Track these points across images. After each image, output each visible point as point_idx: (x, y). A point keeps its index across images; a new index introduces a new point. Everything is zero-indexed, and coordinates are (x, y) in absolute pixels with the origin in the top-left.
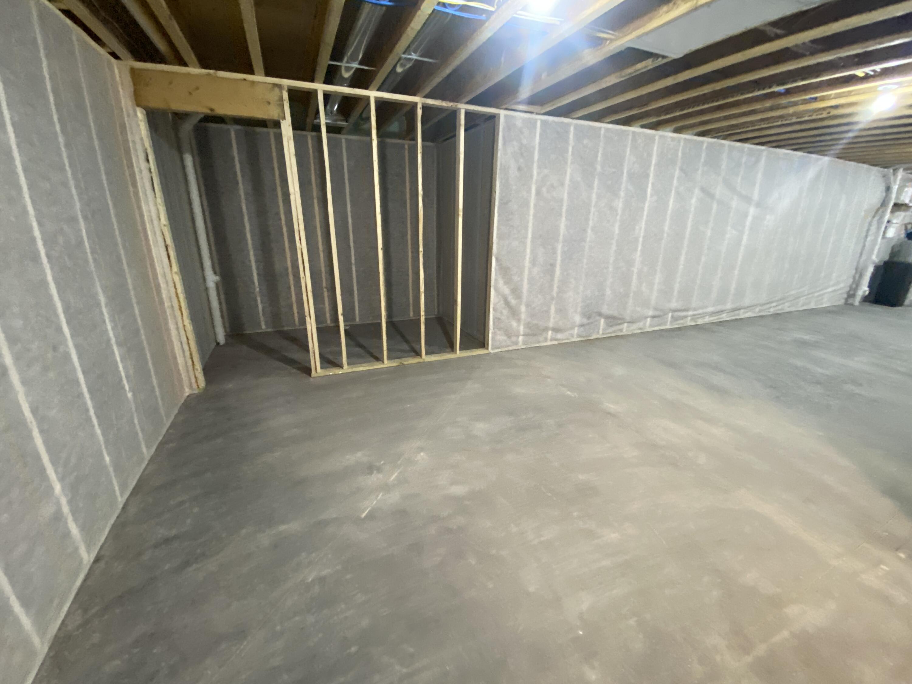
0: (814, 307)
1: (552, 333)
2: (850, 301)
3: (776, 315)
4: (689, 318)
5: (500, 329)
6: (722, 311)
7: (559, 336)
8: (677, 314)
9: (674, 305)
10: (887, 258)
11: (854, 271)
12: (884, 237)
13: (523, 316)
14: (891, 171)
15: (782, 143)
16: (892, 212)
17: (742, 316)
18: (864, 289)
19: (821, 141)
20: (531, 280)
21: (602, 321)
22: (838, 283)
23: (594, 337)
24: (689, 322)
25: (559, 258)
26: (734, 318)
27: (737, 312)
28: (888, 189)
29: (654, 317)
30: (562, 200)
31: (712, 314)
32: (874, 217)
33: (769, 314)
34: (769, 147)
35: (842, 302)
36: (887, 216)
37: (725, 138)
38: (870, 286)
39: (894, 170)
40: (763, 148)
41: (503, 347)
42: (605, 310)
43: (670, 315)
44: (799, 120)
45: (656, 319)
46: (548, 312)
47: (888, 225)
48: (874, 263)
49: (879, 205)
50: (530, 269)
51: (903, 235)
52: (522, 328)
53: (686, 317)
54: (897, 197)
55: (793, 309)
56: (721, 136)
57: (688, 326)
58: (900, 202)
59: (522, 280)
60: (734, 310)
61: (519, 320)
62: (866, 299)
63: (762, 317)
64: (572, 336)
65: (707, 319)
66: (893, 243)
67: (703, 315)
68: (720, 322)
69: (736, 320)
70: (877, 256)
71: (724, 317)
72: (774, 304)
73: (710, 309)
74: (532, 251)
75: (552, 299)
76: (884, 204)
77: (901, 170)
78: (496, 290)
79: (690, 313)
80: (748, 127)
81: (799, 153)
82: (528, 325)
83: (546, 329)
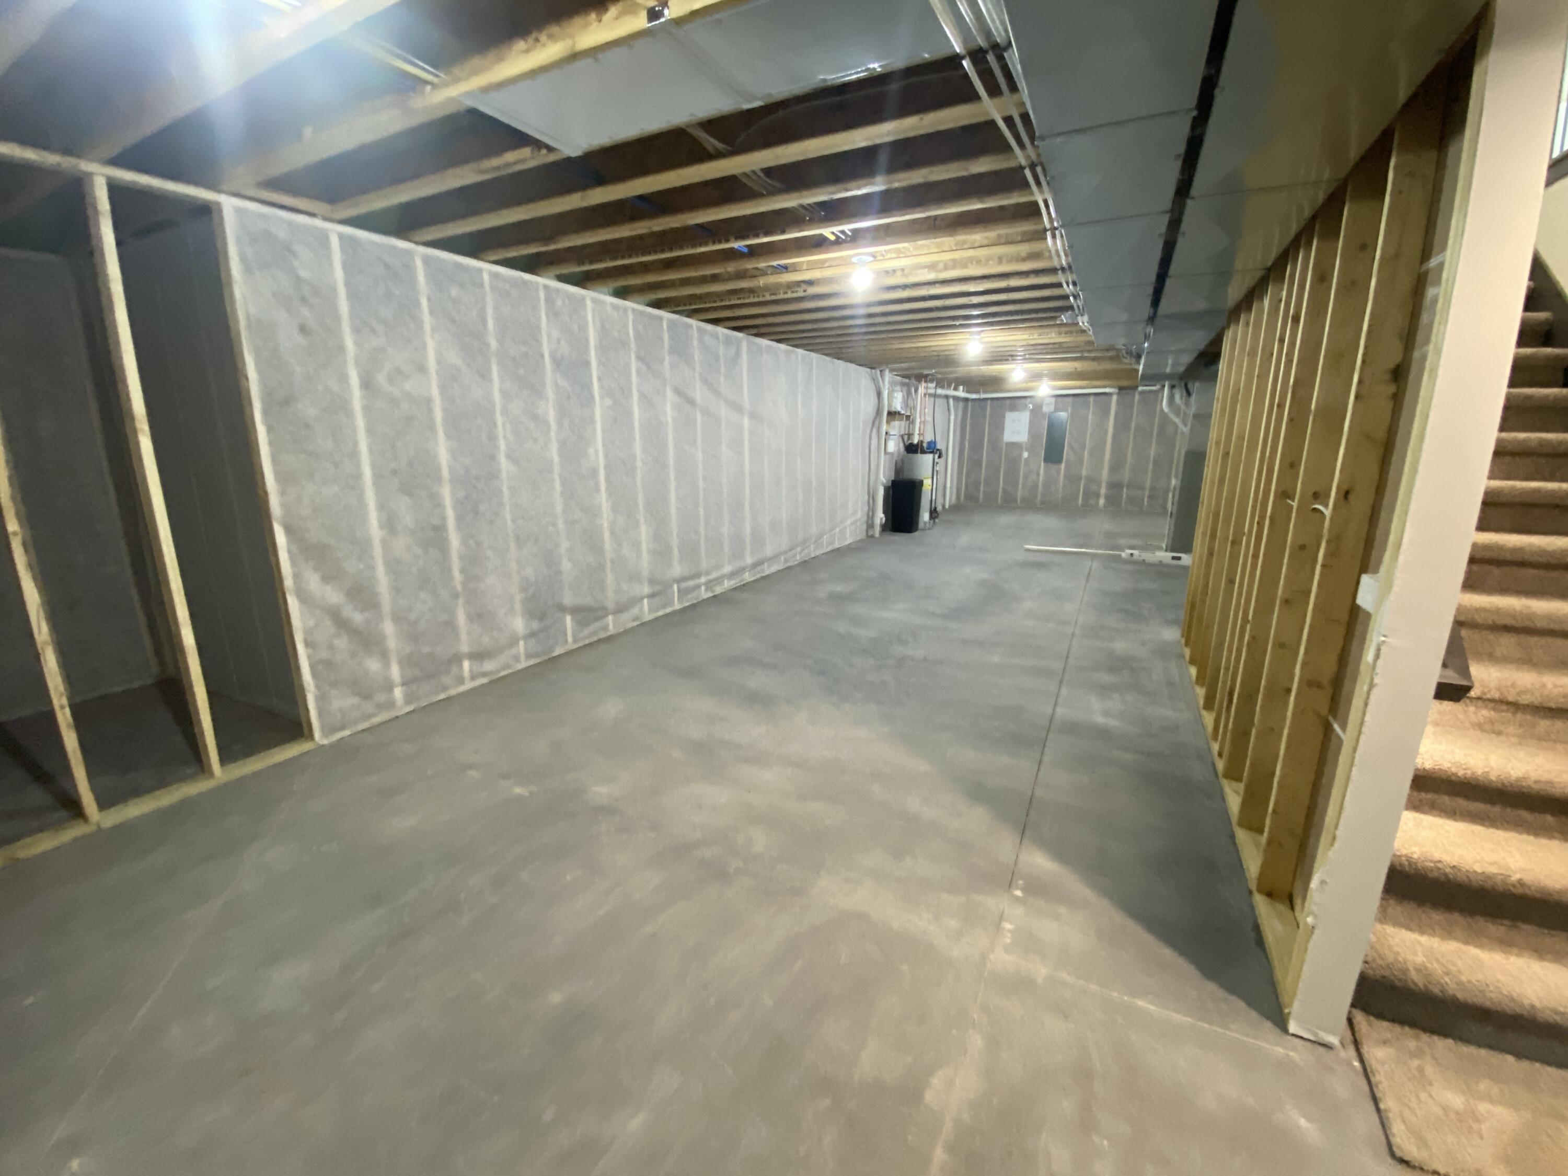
0: (838, 547)
1: (471, 665)
2: (870, 533)
3: (804, 563)
4: (703, 588)
5: (334, 684)
6: (741, 571)
7: (489, 666)
8: (684, 585)
9: (677, 570)
10: (893, 478)
11: (866, 497)
12: (886, 453)
13: (392, 643)
14: (878, 372)
15: (763, 330)
16: (888, 422)
17: (767, 573)
18: (880, 517)
19: (803, 331)
20: (393, 566)
21: (568, 619)
22: (855, 512)
23: (559, 651)
24: (704, 594)
25: (450, 514)
26: (758, 576)
27: (759, 568)
28: (879, 394)
29: (652, 596)
30: (428, 401)
31: (732, 575)
32: (872, 429)
33: (796, 563)
34: (749, 335)
35: (863, 535)
36: (884, 427)
37: (691, 314)
38: (885, 512)
39: (881, 371)
40: (740, 335)
41: (355, 722)
42: (568, 599)
43: (675, 587)
44: (774, 297)
45: (657, 599)
46: (451, 624)
47: (888, 437)
48: (883, 484)
49: (875, 414)
50: (384, 542)
51: (902, 449)
52: (395, 672)
53: (699, 586)
54: (890, 405)
55: (819, 552)
56: (683, 311)
57: (704, 600)
58: (893, 409)
59: (372, 568)
60: (755, 566)
61: (384, 655)
62: (884, 528)
63: (789, 568)
64: (517, 659)
65: (727, 584)
66: (895, 458)
67: (719, 580)
68: (744, 585)
69: (763, 578)
70: (884, 477)
71: (748, 577)
72: (799, 549)
73: (727, 569)
74: (381, 506)
75: (456, 596)
76: (878, 412)
77: (887, 372)
78: (305, 598)
79: (703, 580)
80: (715, 302)
81: (782, 346)
82: (407, 661)
83: (457, 659)
